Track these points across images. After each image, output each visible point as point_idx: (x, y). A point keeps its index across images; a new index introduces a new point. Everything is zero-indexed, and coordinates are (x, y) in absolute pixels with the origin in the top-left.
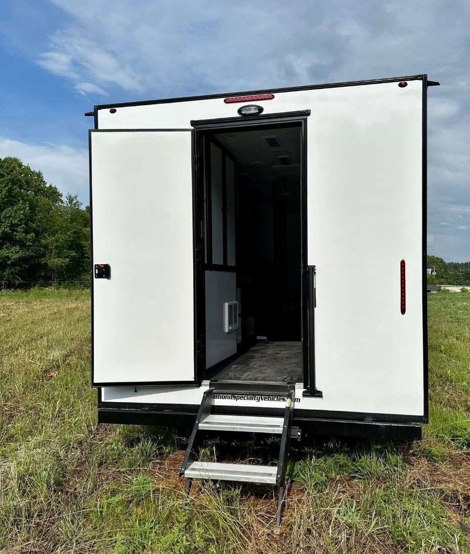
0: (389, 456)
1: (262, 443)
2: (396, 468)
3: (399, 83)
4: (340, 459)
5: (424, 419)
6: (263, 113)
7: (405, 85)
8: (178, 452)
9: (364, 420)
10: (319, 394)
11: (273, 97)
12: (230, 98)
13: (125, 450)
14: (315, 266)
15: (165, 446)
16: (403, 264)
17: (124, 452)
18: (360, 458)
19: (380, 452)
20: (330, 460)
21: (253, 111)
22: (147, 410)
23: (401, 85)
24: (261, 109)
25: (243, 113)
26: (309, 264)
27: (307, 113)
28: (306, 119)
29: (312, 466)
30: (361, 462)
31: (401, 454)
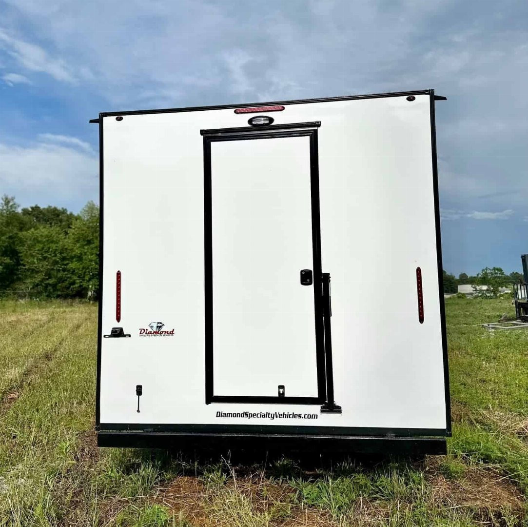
0: (411, 474)
1: (271, 465)
2: (420, 487)
3: (407, 97)
4: (359, 479)
5: (447, 432)
6: (273, 124)
7: (414, 99)
8: (179, 479)
9: (385, 436)
10: (337, 410)
11: (284, 108)
12: (240, 109)
13: (123, 477)
14: (329, 274)
15: (165, 471)
16: (419, 271)
17: (122, 480)
18: (380, 477)
19: (401, 470)
20: (347, 481)
21: (262, 122)
22: (151, 431)
23: (409, 99)
24: (271, 120)
25: (253, 123)
26: (323, 271)
27: (318, 124)
28: (317, 130)
29: (330, 488)
30: (381, 482)
31: (423, 471)
